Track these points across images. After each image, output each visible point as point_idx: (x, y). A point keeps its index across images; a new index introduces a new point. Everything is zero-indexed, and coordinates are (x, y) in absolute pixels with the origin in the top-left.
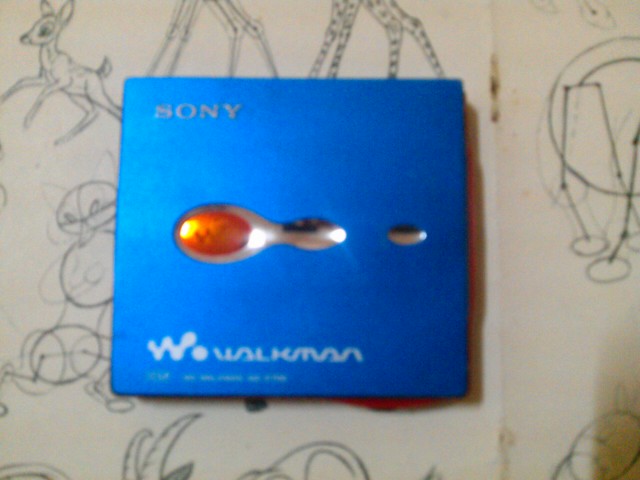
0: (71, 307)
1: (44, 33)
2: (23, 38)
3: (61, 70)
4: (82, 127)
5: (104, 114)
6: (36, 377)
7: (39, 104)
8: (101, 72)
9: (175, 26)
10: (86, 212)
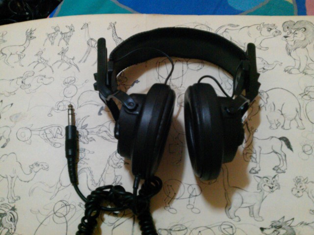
0: (65, 98)
1: (62, 53)
2: (58, 54)
3: (65, 59)
4: (69, 68)
5: (73, 66)
6: (58, 109)
7: (61, 64)
8: (73, 59)
9: (87, 51)
10: (69, 82)
